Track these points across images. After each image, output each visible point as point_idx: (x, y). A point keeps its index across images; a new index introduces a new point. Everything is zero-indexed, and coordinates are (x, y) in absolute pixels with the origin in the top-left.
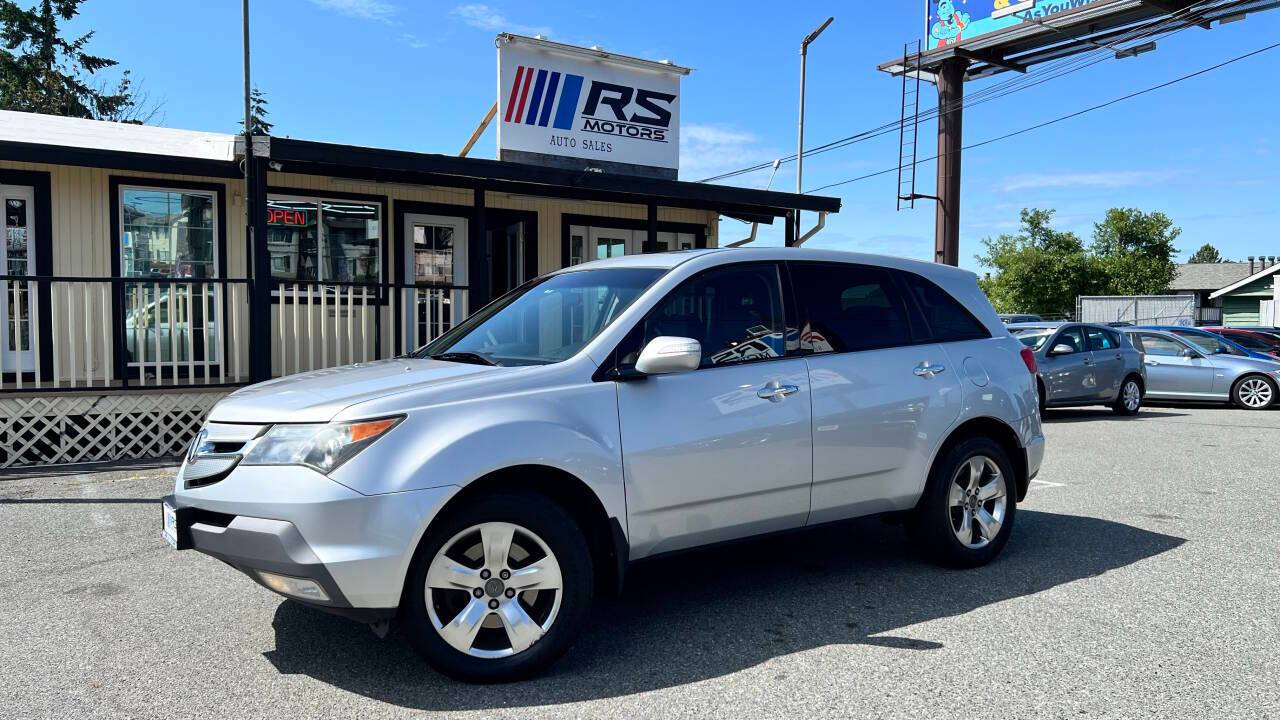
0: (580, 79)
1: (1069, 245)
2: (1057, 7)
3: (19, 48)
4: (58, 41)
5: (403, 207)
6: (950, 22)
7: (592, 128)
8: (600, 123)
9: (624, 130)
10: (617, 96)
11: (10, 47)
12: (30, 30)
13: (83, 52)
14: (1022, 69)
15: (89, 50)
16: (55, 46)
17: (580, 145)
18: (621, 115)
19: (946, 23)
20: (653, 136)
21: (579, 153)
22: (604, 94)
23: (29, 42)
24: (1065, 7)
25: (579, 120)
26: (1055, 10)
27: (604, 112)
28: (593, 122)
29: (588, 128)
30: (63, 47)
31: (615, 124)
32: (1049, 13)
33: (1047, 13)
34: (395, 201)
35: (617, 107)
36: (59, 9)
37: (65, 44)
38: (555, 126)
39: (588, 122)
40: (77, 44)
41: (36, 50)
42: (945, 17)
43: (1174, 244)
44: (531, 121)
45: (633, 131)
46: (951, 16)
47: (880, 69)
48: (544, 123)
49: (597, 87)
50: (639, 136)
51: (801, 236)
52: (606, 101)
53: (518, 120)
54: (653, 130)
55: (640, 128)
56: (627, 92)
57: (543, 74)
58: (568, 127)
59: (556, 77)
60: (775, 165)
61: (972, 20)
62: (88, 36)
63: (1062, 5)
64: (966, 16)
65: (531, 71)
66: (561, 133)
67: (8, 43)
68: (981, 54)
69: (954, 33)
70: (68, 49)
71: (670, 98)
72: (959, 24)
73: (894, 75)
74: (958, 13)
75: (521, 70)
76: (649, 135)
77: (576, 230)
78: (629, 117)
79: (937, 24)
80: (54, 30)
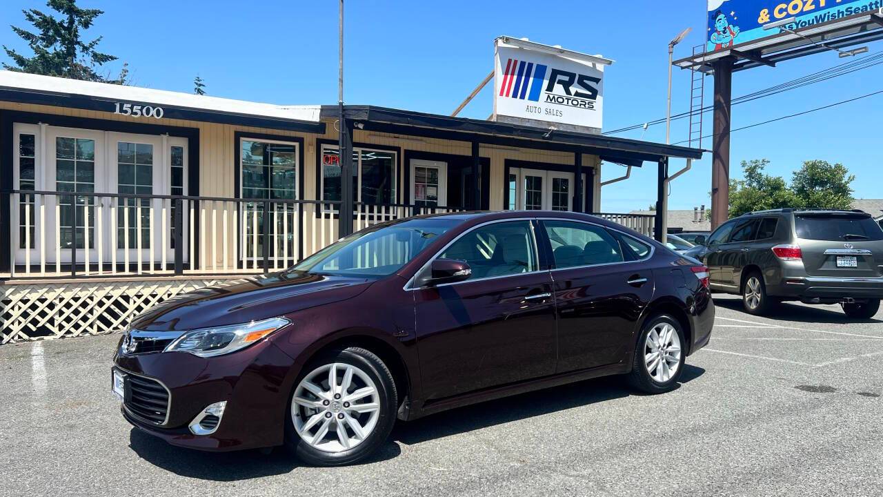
0: (545, 67)
1: (777, 186)
2: (805, 22)
3: (52, 47)
4: (78, 43)
5: (411, 154)
6: (724, 32)
7: (551, 100)
8: (556, 97)
9: (570, 101)
10: (566, 79)
11: (47, 47)
12: (60, 35)
13: (95, 50)
14: (772, 64)
15: (98, 50)
16: (76, 46)
17: (543, 111)
18: (568, 92)
19: (721, 33)
20: (587, 106)
21: (543, 117)
22: (559, 77)
23: (58, 44)
24: (811, 22)
25: (543, 94)
26: (804, 24)
27: (559, 89)
28: (551, 96)
29: (549, 100)
30: (81, 48)
31: (564, 98)
32: (800, 27)
33: (797, 27)
34: (405, 151)
35: (566, 86)
36: (80, 22)
37: (83, 46)
38: (530, 99)
39: (549, 96)
40: (91, 45)
41: (64, 49)
42: (721, 29)
43: (850, 186)
44: (515, 96)
45: (575, 103)
46: (725, 28)
47: (674, 63)
48: (523, 97)
49: (555, 73)
50: (579, 106)
51: (669, 176)
52: (560, 82)
53: (507, 95)
54: (587, 102)
55: (579, 101)
56: (572, 76)
57: (523, 64)
58: (537, 100)
59: (530, 65)
60: (645, 127)
61: (741, 31)
62: (98, 40)
63: (809, 21)
64: (737, 29)
65: (516, 62)
66: (533, 103)
67: (44, 43)
68: (745, 54)
69: (728, 40)
70: (85, 49)
71: (597, 80)
72: (731, 33)
73: (682, 68)
74: (731, 26)
75: (510, 61)
76: (585, 105)
77: (513, 171)
78: (573, 93)
79: (715, 34)
80: (76, 36)
